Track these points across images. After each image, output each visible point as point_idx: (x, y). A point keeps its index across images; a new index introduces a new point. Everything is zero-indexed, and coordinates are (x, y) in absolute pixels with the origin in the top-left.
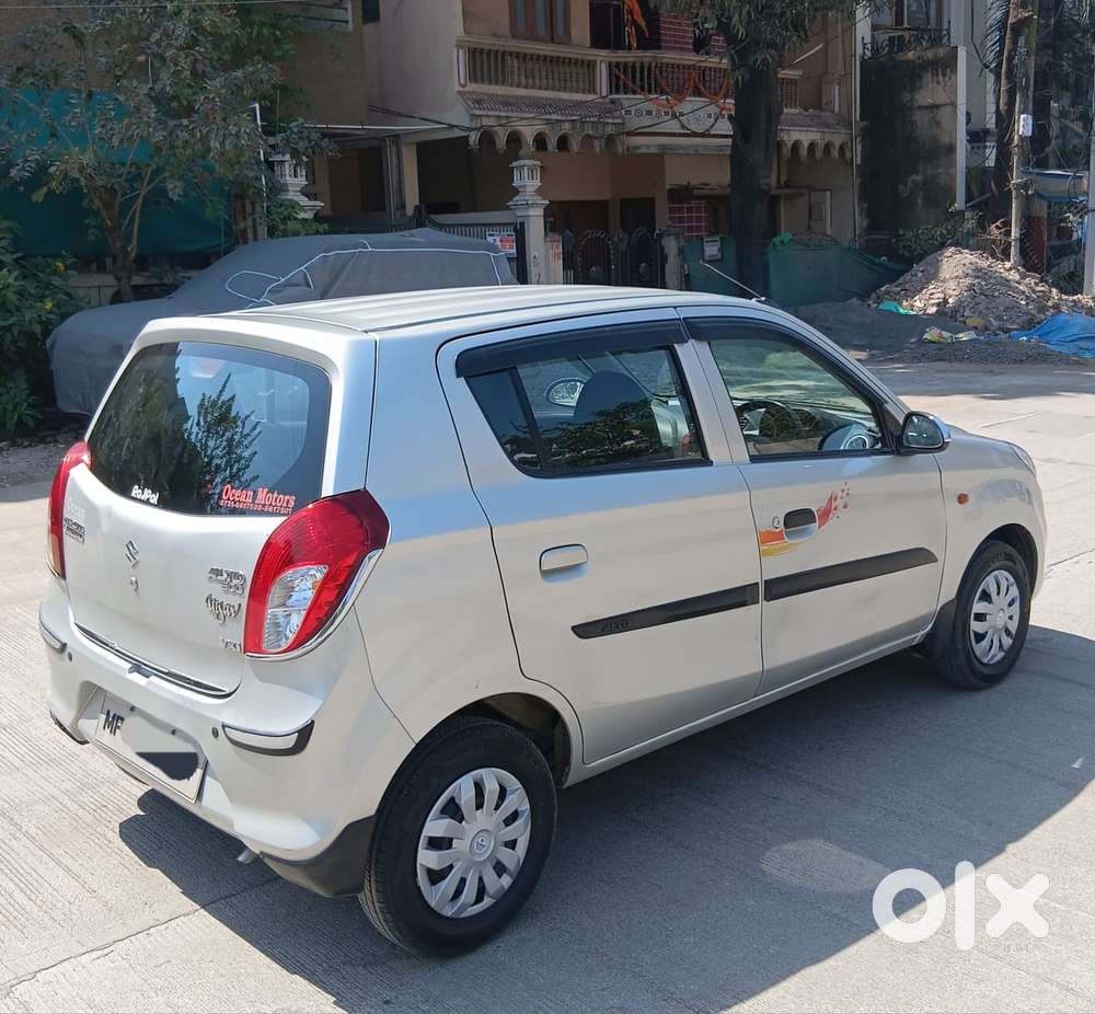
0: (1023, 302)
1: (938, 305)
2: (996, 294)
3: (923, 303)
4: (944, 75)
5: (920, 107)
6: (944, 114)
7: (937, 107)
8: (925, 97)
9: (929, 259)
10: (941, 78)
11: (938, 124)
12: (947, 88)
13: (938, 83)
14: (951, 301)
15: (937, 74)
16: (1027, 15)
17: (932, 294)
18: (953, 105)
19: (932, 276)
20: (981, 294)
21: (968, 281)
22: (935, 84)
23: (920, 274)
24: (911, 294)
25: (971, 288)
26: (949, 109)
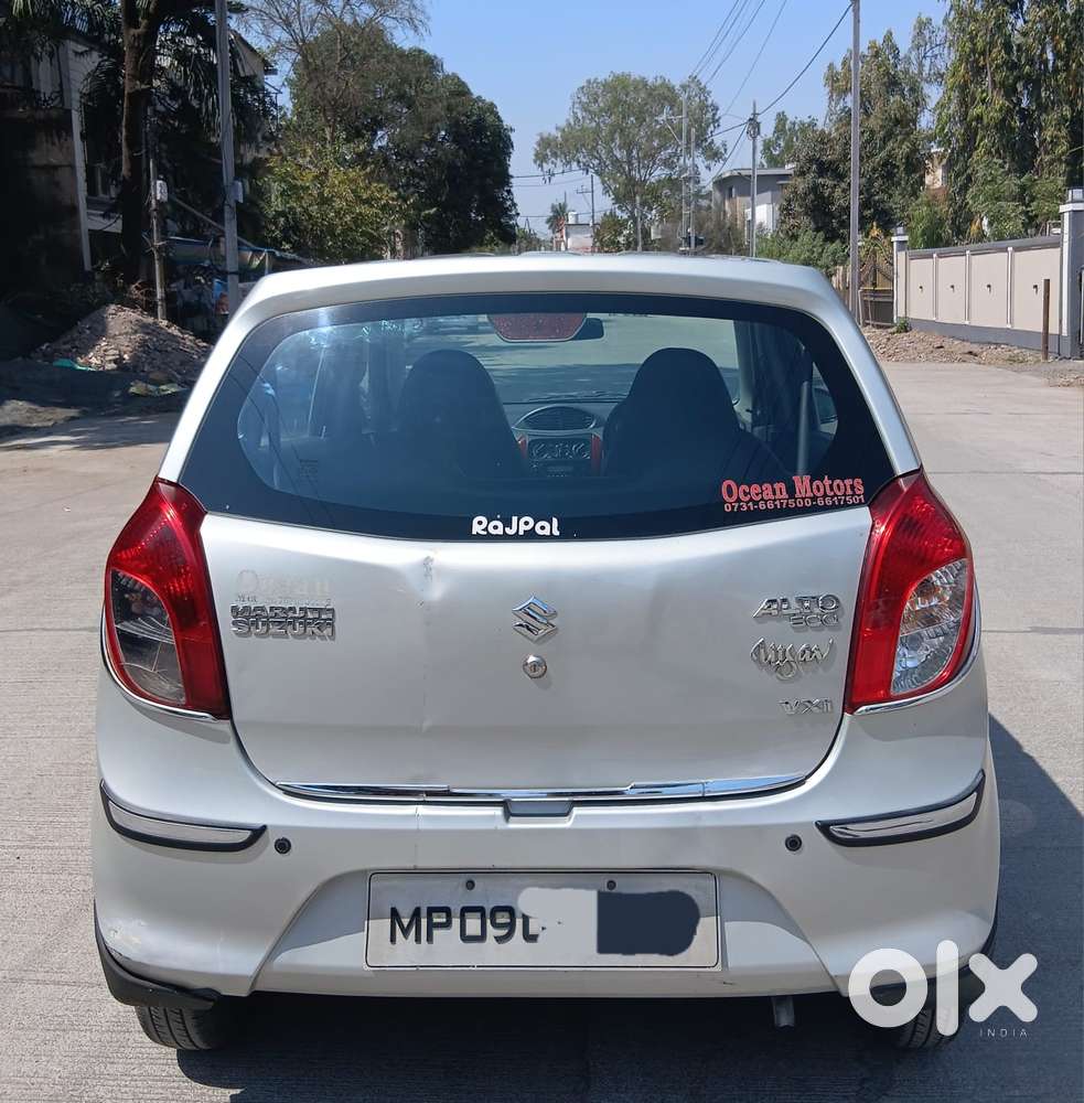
0: (195, 357)
1: (115, 361)
2: (169, 349)
3: (99, 358)
4: (59, 137)
5: (35, 167)
6: (63, 175)
7: (55, 167)
8: (38, 157)
9: (93, 316)
10: (56, 140)
11: (57, 184)
12: (64, 150)
13: (53, 144)
14: (126, 356)
15: (52, 136)
16: (143, 87)
17: (105, 351)
18: (72, 167)
19: (100, 331)
20: (155, 349)
21: (139, 336)
22: (50, 146)
23: (88, 332)
24: (84, 351)
25: (143, 344)
26: (68, 169)
